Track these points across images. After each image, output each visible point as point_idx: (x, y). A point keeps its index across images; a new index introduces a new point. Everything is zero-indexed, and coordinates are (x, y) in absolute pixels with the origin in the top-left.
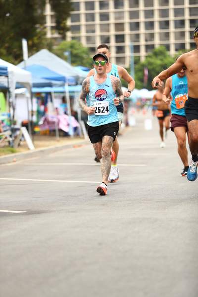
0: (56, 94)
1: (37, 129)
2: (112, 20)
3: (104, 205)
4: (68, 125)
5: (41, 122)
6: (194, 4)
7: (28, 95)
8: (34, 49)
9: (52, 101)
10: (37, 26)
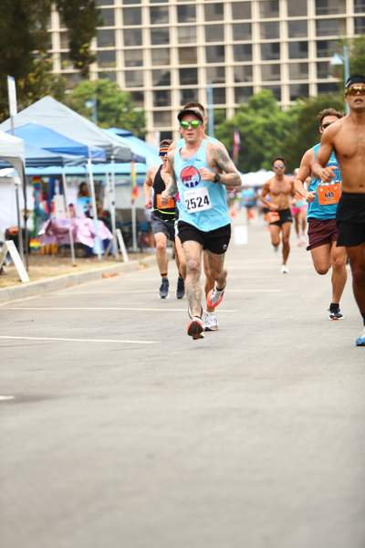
0: (69, 179)
1: (34, 244)
2: (174, 43)
3: (158, 384)
4: (93, 236)
5: (42, 232)
6: (325, 12)
7: (18, 181)
8: (29, 95)
9: (62, 192)
10: (36, 52)
